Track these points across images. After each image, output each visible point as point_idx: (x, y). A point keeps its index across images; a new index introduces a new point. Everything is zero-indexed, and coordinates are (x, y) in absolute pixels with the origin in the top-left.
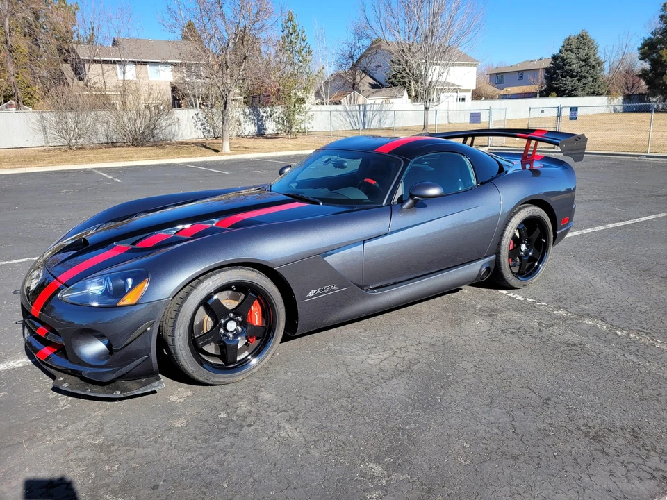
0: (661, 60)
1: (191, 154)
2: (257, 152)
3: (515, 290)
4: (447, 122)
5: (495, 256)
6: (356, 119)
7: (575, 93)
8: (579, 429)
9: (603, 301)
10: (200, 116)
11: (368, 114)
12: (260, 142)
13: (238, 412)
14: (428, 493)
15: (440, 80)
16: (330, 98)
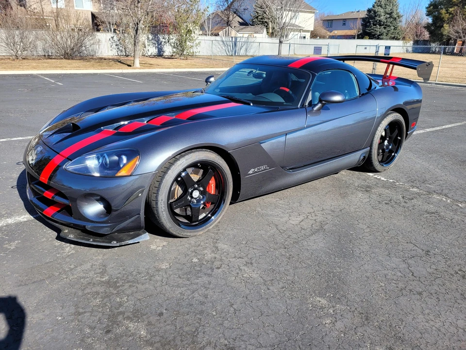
0: (441, 17)
1: (110, 67)
2: (160, 68)
3: (378, 173)
4: (293, 54)
5: (369, 148)
6: (229, 48)
7: (381, 37)
8: (457, 273)
9: (441, 182)
10: (115, 38)
11: (238, 44)
12: (160, 61)
13: (206, 258)
14: (367, 319)
15: (291, 22)
16: (211, 31)
